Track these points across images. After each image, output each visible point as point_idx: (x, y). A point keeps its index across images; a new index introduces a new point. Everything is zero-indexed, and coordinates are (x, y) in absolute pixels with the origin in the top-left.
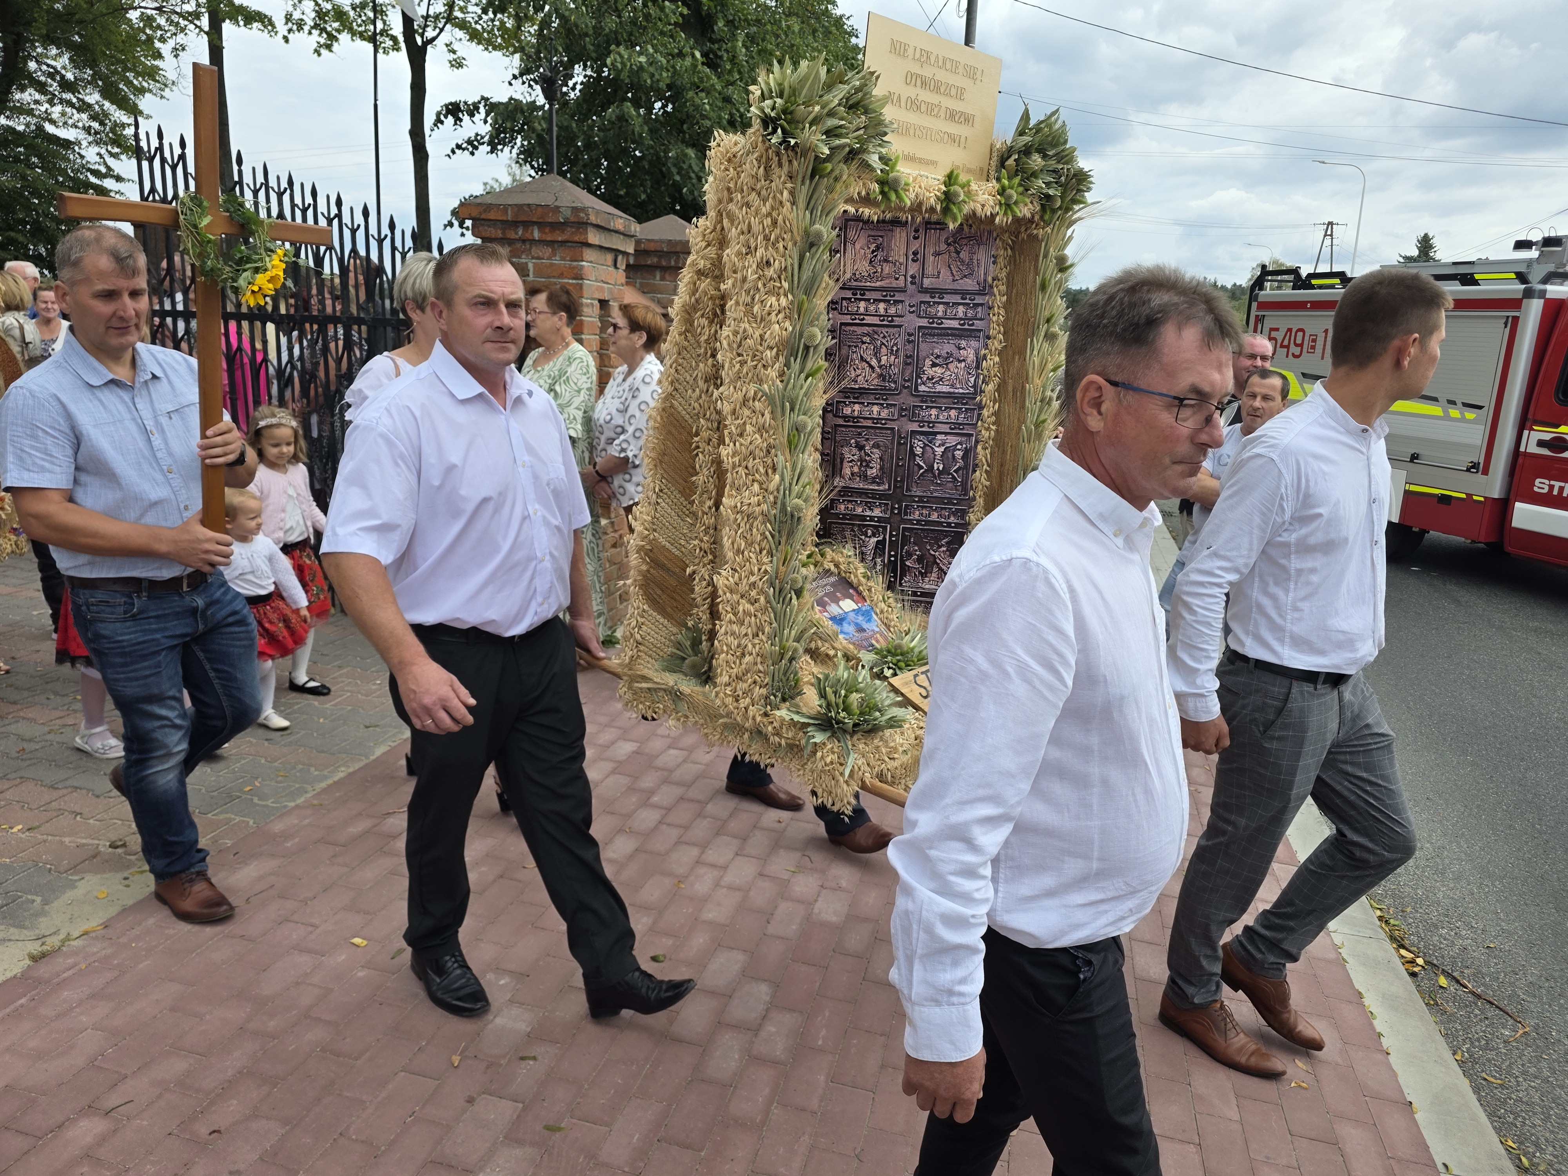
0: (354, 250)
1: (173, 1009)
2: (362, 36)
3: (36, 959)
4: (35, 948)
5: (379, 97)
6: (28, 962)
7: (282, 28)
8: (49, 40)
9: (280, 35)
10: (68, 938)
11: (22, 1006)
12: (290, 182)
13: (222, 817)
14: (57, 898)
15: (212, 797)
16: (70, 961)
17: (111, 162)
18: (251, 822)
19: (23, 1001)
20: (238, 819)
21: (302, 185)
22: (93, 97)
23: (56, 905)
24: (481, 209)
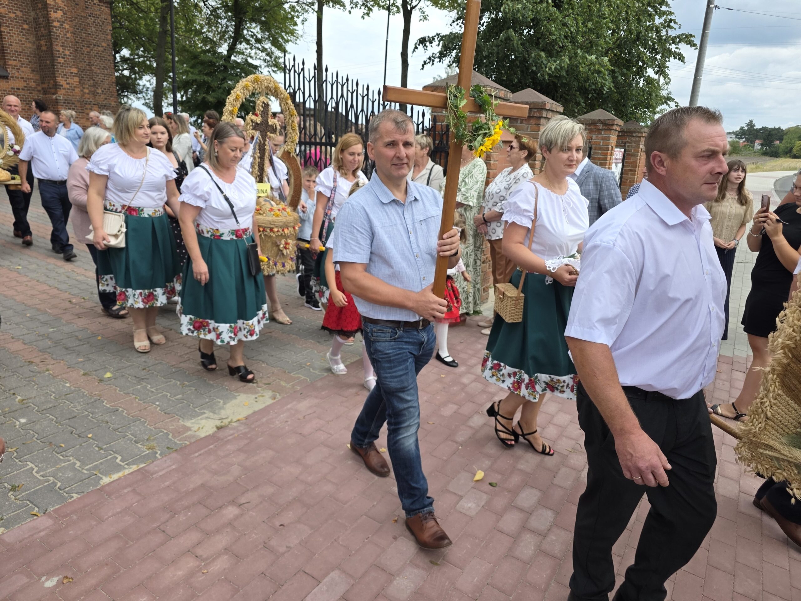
0: (373, 112)
1: (270, 463)
2: (384, 8)
3: (219, 428)
4: (218, 423)
5: (389, 37)
6: (215, 429)
7: (348, 6)
8: (252, 20)
9: (347, 11)
10: (230, 422)
11: (211, 449)
12: (347, 80)
13: (297, 376)
14: (229, 402)
15: (293, 366)
16: (231, 432)
17: (273, 74)
18: (308, 380)
19: (212, 446)
20: (303, 378)
21: (352, 81)
22: (268, 45)
23: (228, 405)
24: (433, 89)
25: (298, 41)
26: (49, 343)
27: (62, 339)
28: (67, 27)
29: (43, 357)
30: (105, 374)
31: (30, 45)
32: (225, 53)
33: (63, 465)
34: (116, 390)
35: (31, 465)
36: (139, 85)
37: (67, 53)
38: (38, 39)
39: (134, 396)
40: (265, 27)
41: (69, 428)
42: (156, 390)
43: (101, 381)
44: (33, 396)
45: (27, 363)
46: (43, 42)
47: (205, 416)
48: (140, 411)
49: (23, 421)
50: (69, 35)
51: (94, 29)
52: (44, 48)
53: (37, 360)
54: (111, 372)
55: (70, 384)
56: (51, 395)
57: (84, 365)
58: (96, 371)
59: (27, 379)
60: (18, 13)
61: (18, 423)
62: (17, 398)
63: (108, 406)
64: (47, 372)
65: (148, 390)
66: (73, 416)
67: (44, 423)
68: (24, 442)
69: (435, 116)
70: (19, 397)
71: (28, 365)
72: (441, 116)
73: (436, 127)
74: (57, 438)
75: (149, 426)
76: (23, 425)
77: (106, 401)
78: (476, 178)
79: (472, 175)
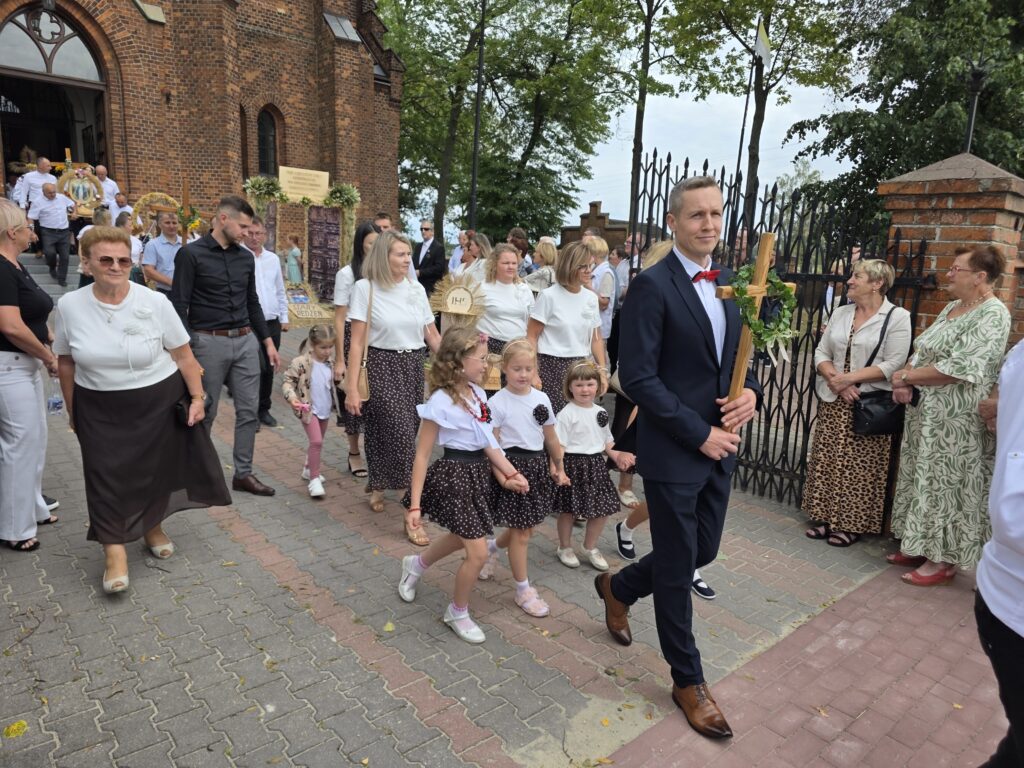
10: (588, 763)
14: (576, 714)
23: (575, 721)
24: (900, 186)
25: (608, 140)
26: (312, 555)
27: (328, 550)
28: (353, 135)
29: (301, 580)
30: (385, 624)
31: (313, 157)
32: (519, 158)
34: (400, 658)
36: (417, 199)
37: (351, 164)
38: (322, 151)
39: (427, 676)
40: (570, 124)
41: (336, 737)
42: (459, 667)
43: (380, 636)
44: (286, 657)
45: (282, 590)
46: (326, 154)
47: (541, 739)
48: (439, 712)
49: (271, 708)
50: (354, 144)
51: (381, 137)
52: (327, 160)
53: (295, 586)
54: (393, 622)
55: (337, 637)
56: (311, 659)
57: (356, 601)
58: (372, 615)
59: (281, 621)
60: (305, 123)
61: (263, 713)
62: (265, 658)
63: (390, 692)
64: (308, 610)
65: (447, 666)
66: (341, 709)
67: (300, 717)
68: (269, 760)
69: (898, 229)
70: (268, 657)
71: (283, 594)
72: (911, 228)
73: (901, 247)
74: (317, 757)
75: (454, 753)
76: (270, 718)
77: (387, 682)
78: (984, 335)
79: (976, 329)
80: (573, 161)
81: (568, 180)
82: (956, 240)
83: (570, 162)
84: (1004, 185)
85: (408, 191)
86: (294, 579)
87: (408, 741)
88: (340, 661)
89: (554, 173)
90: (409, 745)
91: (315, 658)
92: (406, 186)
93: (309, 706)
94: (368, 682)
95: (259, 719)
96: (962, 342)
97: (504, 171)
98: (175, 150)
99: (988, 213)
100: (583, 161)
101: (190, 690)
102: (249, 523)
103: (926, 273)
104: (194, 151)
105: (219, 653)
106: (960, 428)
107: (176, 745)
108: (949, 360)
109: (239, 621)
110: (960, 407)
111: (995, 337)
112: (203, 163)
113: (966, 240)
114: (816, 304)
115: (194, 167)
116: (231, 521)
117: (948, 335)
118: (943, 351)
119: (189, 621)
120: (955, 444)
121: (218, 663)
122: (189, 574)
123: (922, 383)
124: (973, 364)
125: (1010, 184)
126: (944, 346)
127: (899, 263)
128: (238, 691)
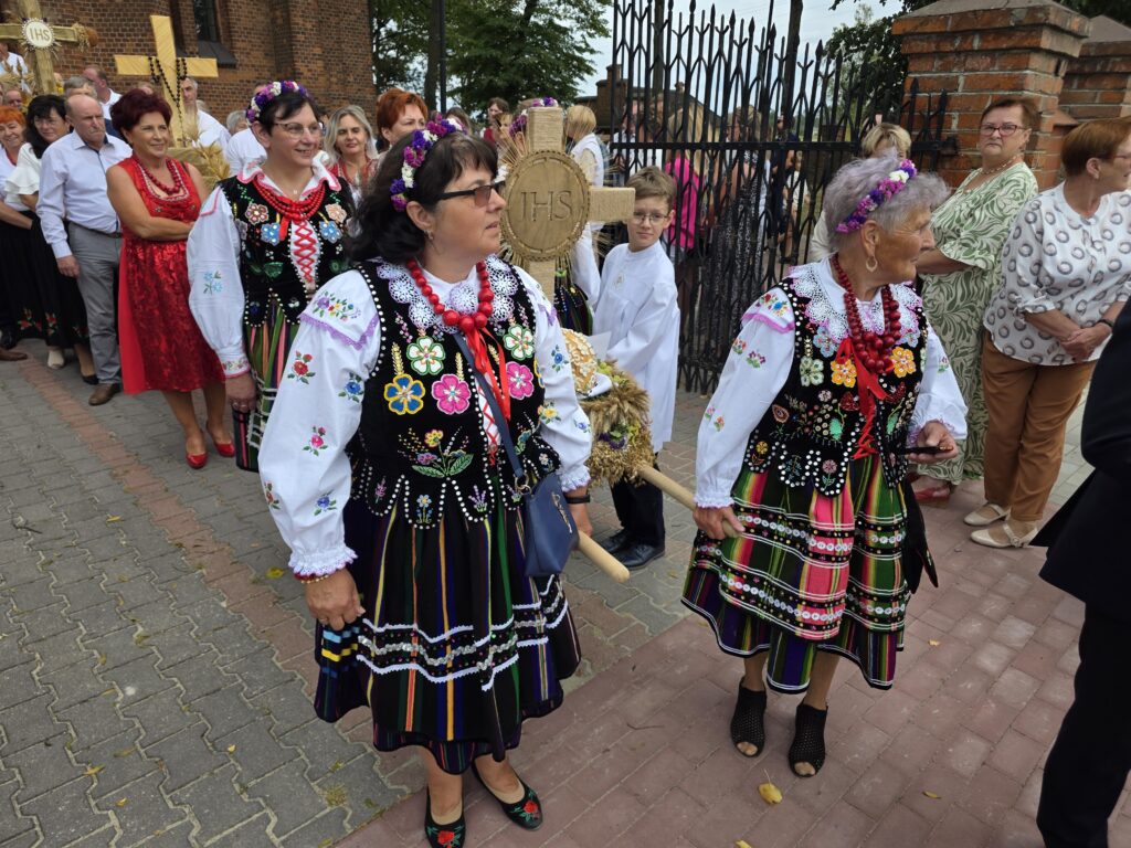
17: (589, 40)
20: (637, 621)
24: (917, 23)
26: (217, 504)
27: (238, 498)
29: (198, 536)
31: (261, 18)
33: (169, 827)
35: (114, 821)
36: (408, 69)
37: (309, 26)
38: (273, 9)
41: (203, 721)
44: (163, 627)
45: (172, 548)
46: (278, 13)
49: (131, 691)
53: (189, 542)
55: (228, 602)
56: (191, 629)
57: (260, 556)
59: (164, 586)
61: (121, 696)
62: (136, 629)
63: (279, 664)
64: (199, 571)
66: (216, 688)
67: (165, 700)
68: (117, 752)
69: (915, 79)
70: (140, 629)
71: (174, 552)
72: (930, 78)
73: (917, 103)
74: (176, 746)
75: (340, 733)
76: (129, 702)
77: (277, 652)
78: (1001, 210)
79: (993, 203)
80: (586, 14)
81: (581, 39)
82: (982, 91)
83: (582, 15)
84: (1040, 15)
85: (396, 60)
86: (188, 535)
87: (288, 722)
88: (225, 630)
89: (564, 31)
90: (289, 726)
91: (197, 627)
92: (392, 53)
93: (179, 685)
94: (256, 653)
95: (115, 704)
96: (974, 219)
97: (504, 30)
98: (87, 14)
99: (1020, 54)
100: (599, 13)
101: (38, 674)
102: (149, 469)
103: (945, 134)
104: (110, 15)
105: (82, 627)
106: (960, 324)
107: (9, 740)
108: (958, 241)
109: (113, 588)
110: (962, 299)
111: (1014, 212)
112: (124, 30)
113: (993, 90)
114: (819, 180)
115: (113, 35)
116: (128, 468)
117: (961, 211)
118: (953, 230)
119: (52, 591)
120: (951, 343)
121: (78, 640)
122: (64, 533)
123: (926, 270)
124: (985, 246)
125: (1047, 14)
126: (955, 224)
127: (915, 124)
128: (95, 672)
